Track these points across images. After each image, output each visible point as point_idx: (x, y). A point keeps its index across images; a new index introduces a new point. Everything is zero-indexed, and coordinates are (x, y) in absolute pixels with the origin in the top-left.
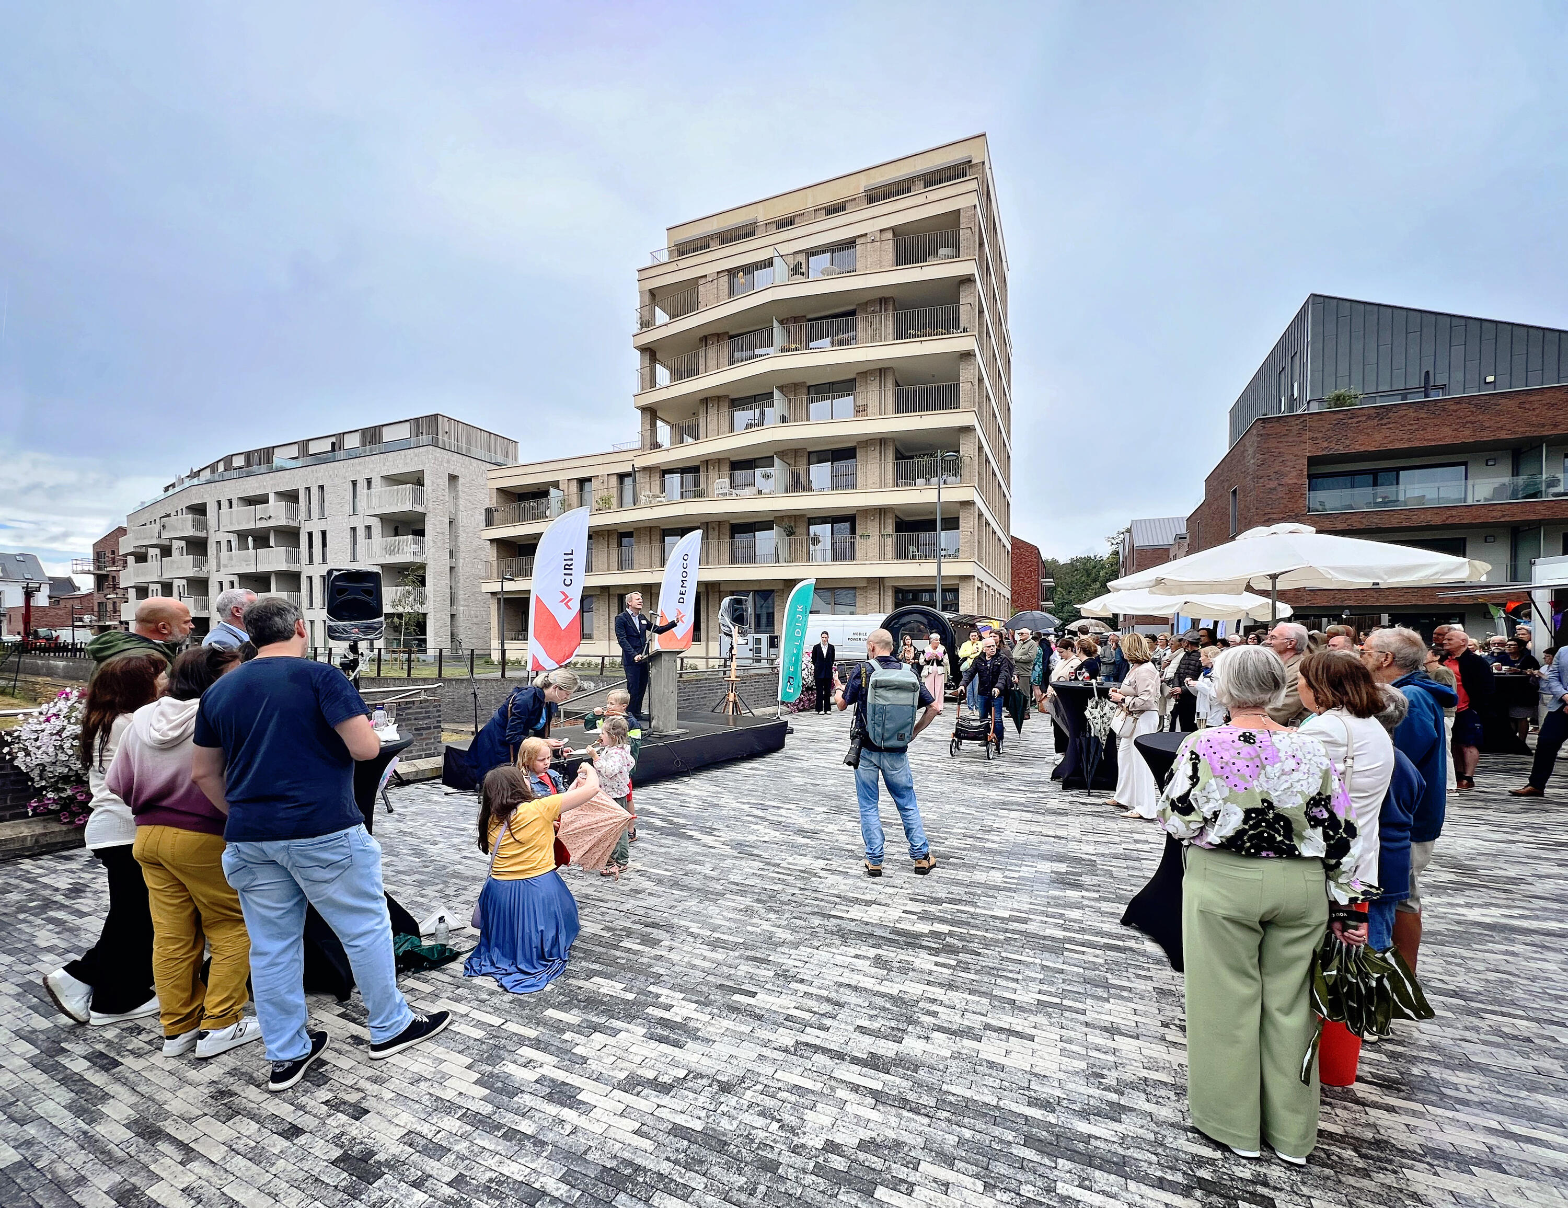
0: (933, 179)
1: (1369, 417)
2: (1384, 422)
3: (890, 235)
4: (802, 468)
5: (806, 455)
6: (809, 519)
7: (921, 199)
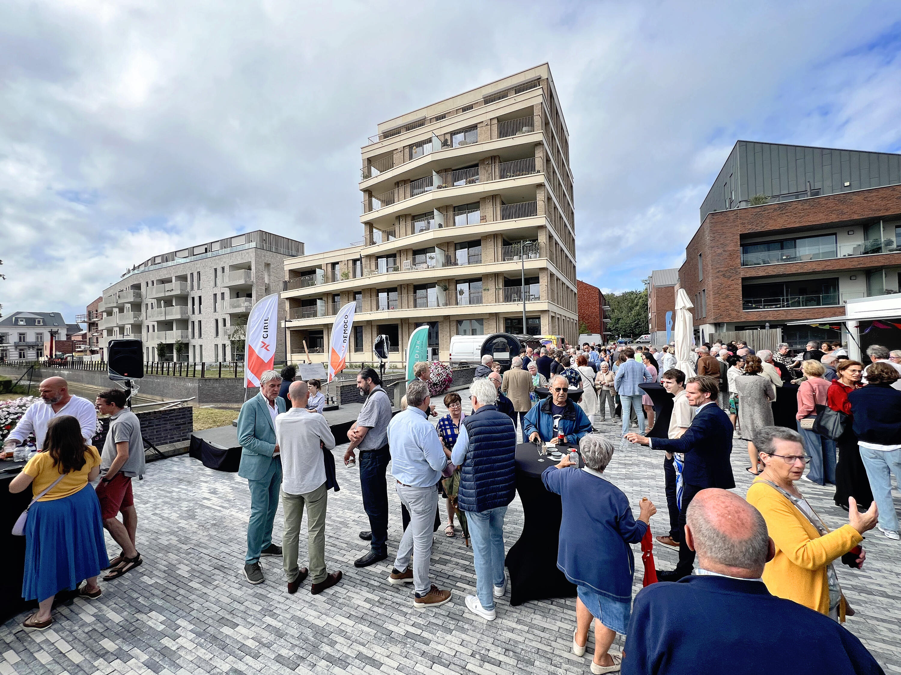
0: (520, 89)
1: (775, 210)
2: (783, 212)
3: (496, 121)
4: (451, 253)
5: (453, 245)
6: (456, 281)
7: (512, 101)
